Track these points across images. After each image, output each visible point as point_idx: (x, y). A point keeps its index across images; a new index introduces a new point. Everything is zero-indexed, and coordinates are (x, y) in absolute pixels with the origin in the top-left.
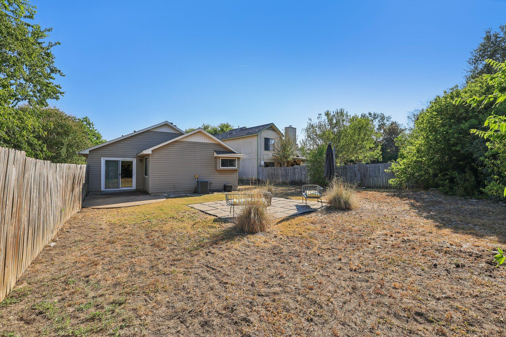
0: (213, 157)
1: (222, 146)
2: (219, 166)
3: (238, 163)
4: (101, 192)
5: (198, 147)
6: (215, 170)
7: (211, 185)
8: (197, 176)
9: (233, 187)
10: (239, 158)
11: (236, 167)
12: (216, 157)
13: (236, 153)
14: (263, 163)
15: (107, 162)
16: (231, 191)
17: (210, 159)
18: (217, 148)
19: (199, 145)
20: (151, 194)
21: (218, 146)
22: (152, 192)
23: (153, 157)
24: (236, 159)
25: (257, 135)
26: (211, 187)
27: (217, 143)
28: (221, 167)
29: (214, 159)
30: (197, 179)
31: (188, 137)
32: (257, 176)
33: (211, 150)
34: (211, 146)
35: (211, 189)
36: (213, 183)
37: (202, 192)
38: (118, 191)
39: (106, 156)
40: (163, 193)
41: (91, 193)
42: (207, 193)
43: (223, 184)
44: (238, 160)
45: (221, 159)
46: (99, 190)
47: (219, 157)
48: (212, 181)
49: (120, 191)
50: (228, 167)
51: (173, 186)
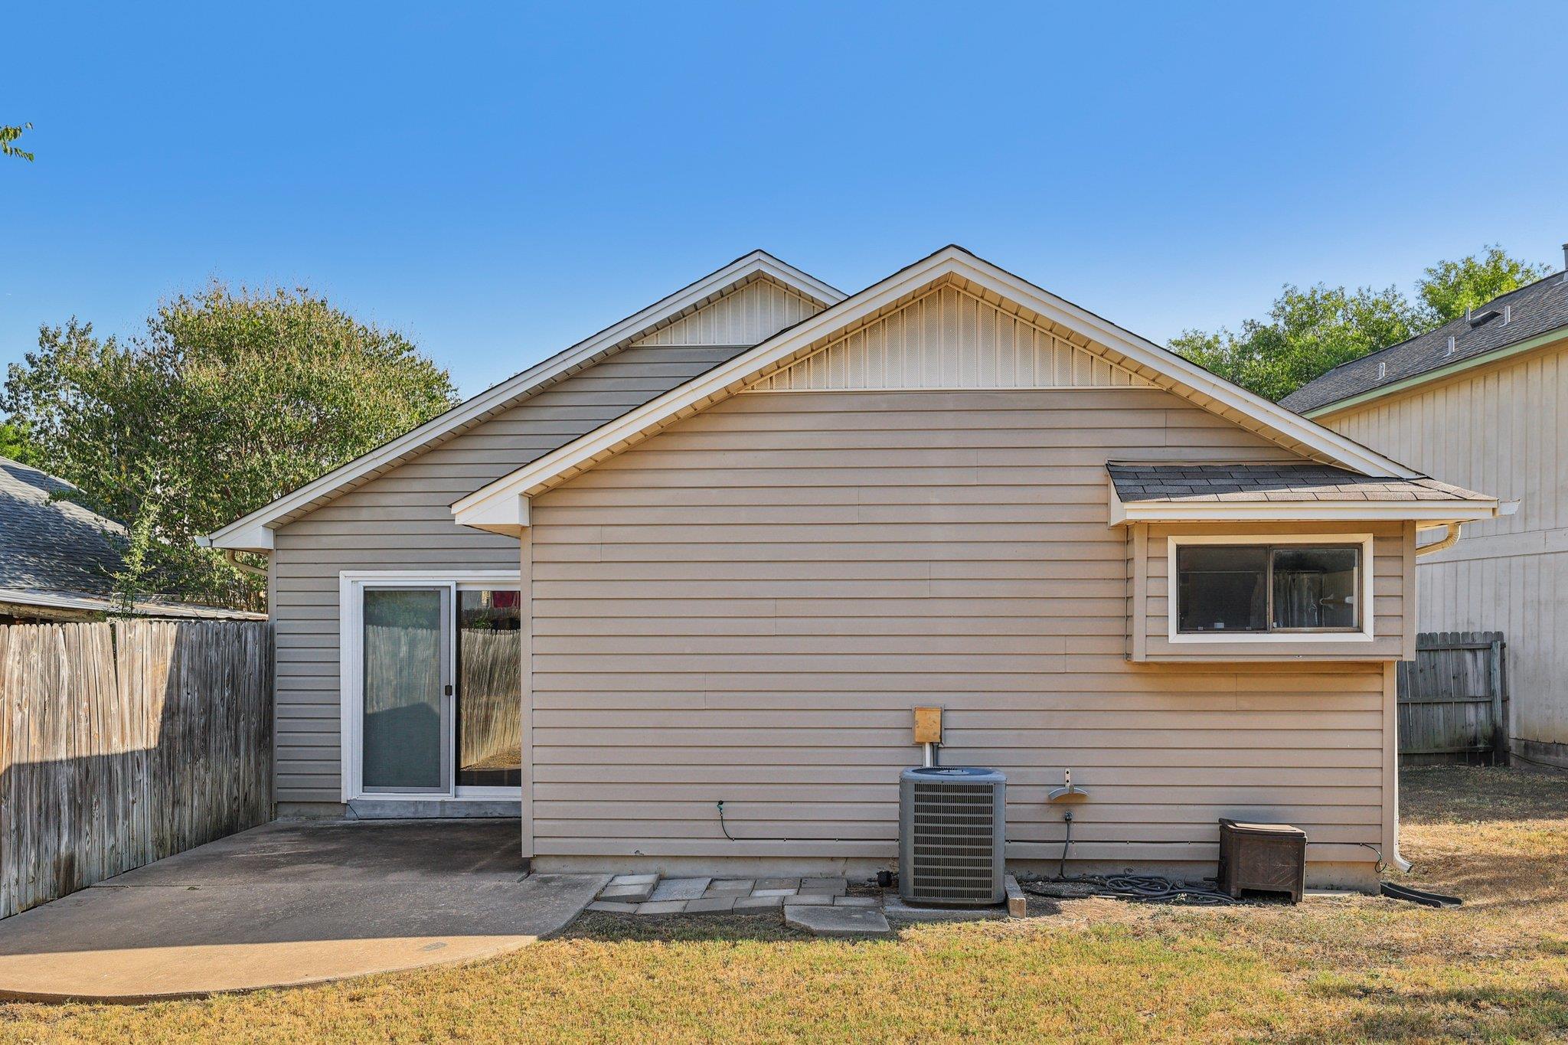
0: (1100, 532)
1: (1201, 410)
2: (1154, 627)
3: (1393, 587)
4: (339, 810)
5: (944, 439)
6: (1119, 665)
7: (1079, 814)
8: (928, 725)
9: (1311, 853)
10: (1395, 533)
11: (1368, 635)
12: (1126, 530)
13: (1364, 479)
15: (372, 598)
16: (1286, 898)
17: (1064, 552)
18: (1144, 438)
20: (539, 865)
21: (1159, 420)
22: (542, 847)
23: (541, 554)
24: (1367, 540)
26: (1078, 831)
27: (1139, 383)
28: (1175, 638)
29: (1116, 552)
30: (936, 748)
31: (846, 355)
33: (1072, 457)
34: (1073, 420)
35: (1076, 852)
36: (1095, 795)
37: (928, 893)
38: (437, 814)
39: (368, 556)
40: (630, 865)
41: (289, 810)
42: (986, 901)
43: (1214, 815)
44: (1390, 548)
45: (1180, 548)
46: (328, 795)
47: (1156, 531)
48: (1088, 777)
49: (448, 812)
50: (1263, 628)
51: (710, 810)
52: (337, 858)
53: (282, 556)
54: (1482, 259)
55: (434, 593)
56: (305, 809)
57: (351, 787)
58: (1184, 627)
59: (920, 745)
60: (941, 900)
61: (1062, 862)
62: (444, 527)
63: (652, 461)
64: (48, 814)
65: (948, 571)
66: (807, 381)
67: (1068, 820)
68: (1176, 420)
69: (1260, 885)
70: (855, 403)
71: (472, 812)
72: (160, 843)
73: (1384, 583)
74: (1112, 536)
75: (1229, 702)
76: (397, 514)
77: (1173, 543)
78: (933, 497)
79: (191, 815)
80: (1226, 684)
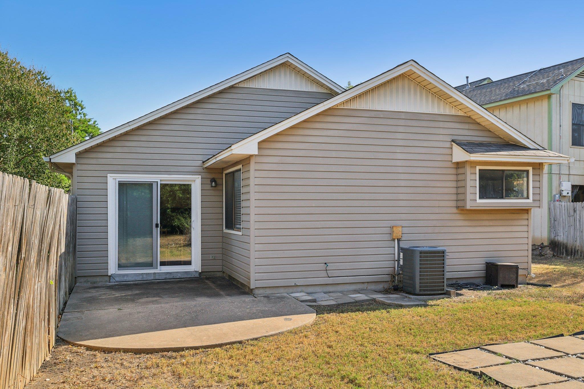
0: (449, 164)
1: (479, 124)
2: (472, 197)
4: (107, 279)
5: (401, 129)
6: (455, 210)
8: (396, 232)
10: (538, 167)
11: (530, 200)
12: (457, 164)
13: (529, 149)
14: (567, 188)
15: (122, 186)
16: (513, 287)
17: (438, 171)
18: (463, 132)
20: (256, 292)
21: (466, 126)
22: (259, 284)
23: (260, 167)
24: (530, 169)
25: (549, 96)
28: (479, 201)
29: (453, 171)
30: (399, 240)
31: (370, 97)
32: (550, 232)
33: (441, 138)
34: (443, 125)
37: (424, 290)
38: (152, 278)
39: (120, 168)
41: (82, 280)
42: (442, 292)
43: (483, 261)
44: (537, 172)
45: (480, 170)
46: (102, 272)
47: (472, 164)
49: (157, 277)
50: (502, 198)
51: (322, 266)
53: (79, 167)
55: (150, 185)
56: (90, 279)
57: (112, 269)
58: (480, 198)
59: (394, 240)
60: (429, 293)
65: (402, 177)
66: (356, 105)
68: (472, 127)
69: (507, 283)
70: (373, 114)
71: (168, 276)
73: (536, 183)
74: (453, 166)
76: (133, 150)
77: (478, 168)
78: (398, 150)
80: (485, 217)
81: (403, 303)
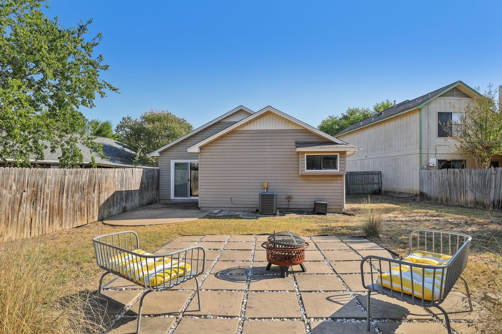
0: (294, 153)
1: (311, 133)
2: (302, 169)
3: (343, 162)
4: (170, 200)
5: (268, 138)
6: (297, 175)
7: (291, 200)
8: (266, 185)
9: (328, 207)
10: (343, 153)
11: (338, 170)
12: (298, 152)
13: (338, 144)
14: (433, 161)
15: (176, 164)
16: (324, 214)
17: (288, 156)
18: (302, 137)
19: (269, 134)
20: (201, 208)
21: (304, 134)
22: (202, 205)
23: (202, 157)
24: (338, 154)
25: (420, 110)
26: (291, 203)
27: (301, 128)
28: (306, 171)
29: (297, 156)
30: (267, 189)
32: (420, 187)
33: (290, 141)
34: (290, 134)
35: (290, 207)
36: (294, 197)
37: (263, 212)
38: (187, 201)
39: (175, 157)
40: (216, 209)
41: (162, 201)
42: (273, 214)
43: (313, 200)
44: (342, 156)
45: (307, 156)
46: (168, 198)
47: (303, 153)
48: (292, 194)
49: (189, 201)
50: (321, 169)
51: (229, 199)
52: (169, 208)
53: (161, 157)
54: (385, 102)
55: (187, 164)
56: (164, 200)
57: (172, 197)
58: (307, 169)
59: (264, 189)
60: (265, 213)
61: (288, 208)
62: (186, 152)
63: (220, 142)
64: (122, 199)
65: (269, 160)
66: (246, 128)
67: (289, 201)
68: (307, 134)
69: (320, 212)
71: (193, 201)
72: (140, 205)
73: (341, 161)
74: (297, 154)
75: (316, 182)
76: (180, 150)
77: (306, 155)
78: (267, 147)
79: (145, 201)
80: (315, 178)
81: (243, 217)
